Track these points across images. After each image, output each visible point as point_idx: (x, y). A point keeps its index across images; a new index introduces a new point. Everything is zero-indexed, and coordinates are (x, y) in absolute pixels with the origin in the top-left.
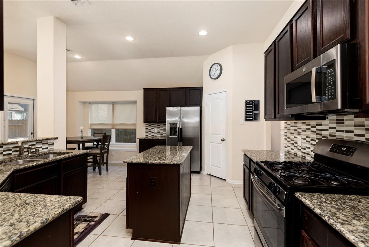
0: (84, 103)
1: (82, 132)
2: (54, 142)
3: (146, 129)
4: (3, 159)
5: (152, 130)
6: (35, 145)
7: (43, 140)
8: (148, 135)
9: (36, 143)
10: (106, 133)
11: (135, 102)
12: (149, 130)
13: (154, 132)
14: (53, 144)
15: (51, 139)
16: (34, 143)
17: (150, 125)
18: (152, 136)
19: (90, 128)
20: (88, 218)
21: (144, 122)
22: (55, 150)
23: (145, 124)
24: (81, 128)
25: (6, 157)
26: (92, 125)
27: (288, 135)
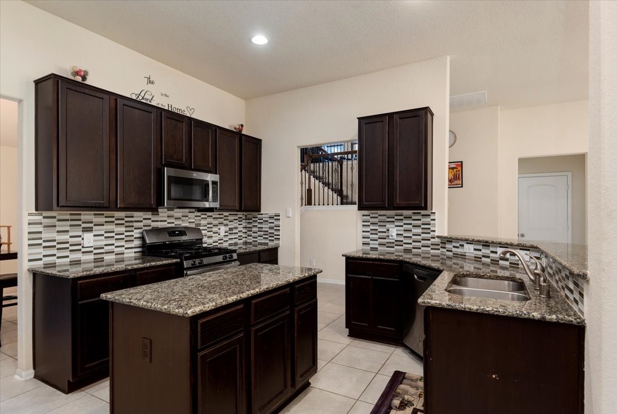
27: (45, 236)
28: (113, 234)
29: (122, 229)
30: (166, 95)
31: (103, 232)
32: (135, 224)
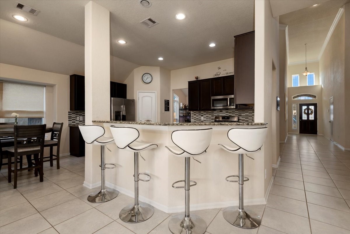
3: (69, 117)
8: (71, 123)
12: (72, 118)
17: (73, 113)
27: (194, 117)
28: (208, 117)
29: (211, 116)
30: (225, 70)
31: (206, 117)
32: (214, 115)
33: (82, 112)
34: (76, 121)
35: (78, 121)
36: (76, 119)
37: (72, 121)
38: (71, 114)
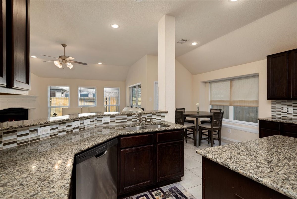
0: (205, 82)
1: (198, 107)
2: (165, 115)
3: (272, 107)
4: (132, 124)
5: (283, 109)
6: (151, 116)
7: (157, 113)
8: (276, 115)
9: (152, 115)
10: (221, 110)
11: (256, 76)
12: (277, 109)
13: (286, 112)
14: (165, 117)
15: (163, 112)
16: (151, 115)
17: (278, 103)
18: (282, 118)
19: (210, 105)
20: (180, 194)
21: (268, 99)
22: (166, 122)
23: (271, 100)
24: (198, 104)
25: (134, 123)
26: (211, 101)
33: (292, 101)
34: (282, 113)
35: (286, 114)
36: (282, 110)
37: (277, 112)
38: (276, 104)
